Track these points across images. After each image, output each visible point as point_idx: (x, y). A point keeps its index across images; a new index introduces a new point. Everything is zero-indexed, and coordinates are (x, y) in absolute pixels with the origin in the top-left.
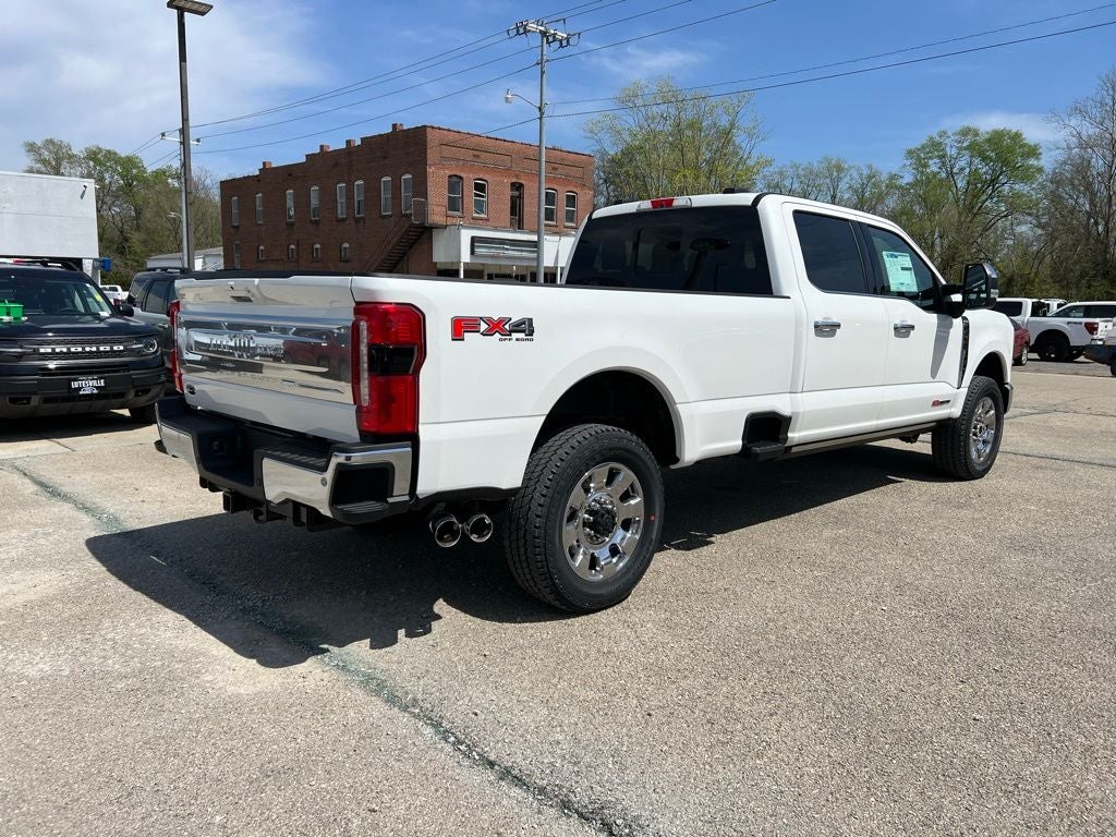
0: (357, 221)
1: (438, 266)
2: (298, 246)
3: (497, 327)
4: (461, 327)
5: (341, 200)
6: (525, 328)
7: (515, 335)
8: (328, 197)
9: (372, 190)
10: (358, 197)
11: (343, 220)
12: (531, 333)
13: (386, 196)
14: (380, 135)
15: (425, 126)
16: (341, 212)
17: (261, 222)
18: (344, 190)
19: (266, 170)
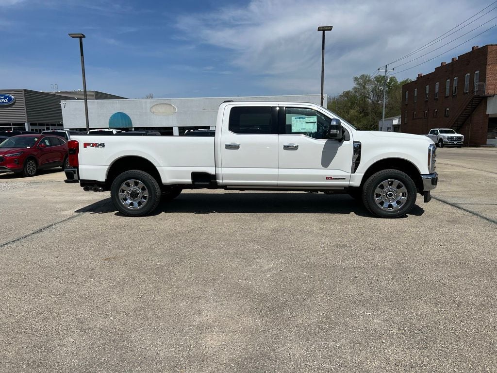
0: (453, 96)
1: (490, 116)
2: (428, 111)
3: (95, 145)
4: (86, 145)
5: (448, 87)
6: (103, 145)
7: (99, 147)
8: (443, 87)
9: (461, 81)
10: (455, 84)
11: (448, 97)
12: (104, 146)
13: (467, 83)
14: (467, 53)
15: (487, 45)
16: (447, 94)
17: (415, 102)
18: (449, 82)
19: (420, 78)
